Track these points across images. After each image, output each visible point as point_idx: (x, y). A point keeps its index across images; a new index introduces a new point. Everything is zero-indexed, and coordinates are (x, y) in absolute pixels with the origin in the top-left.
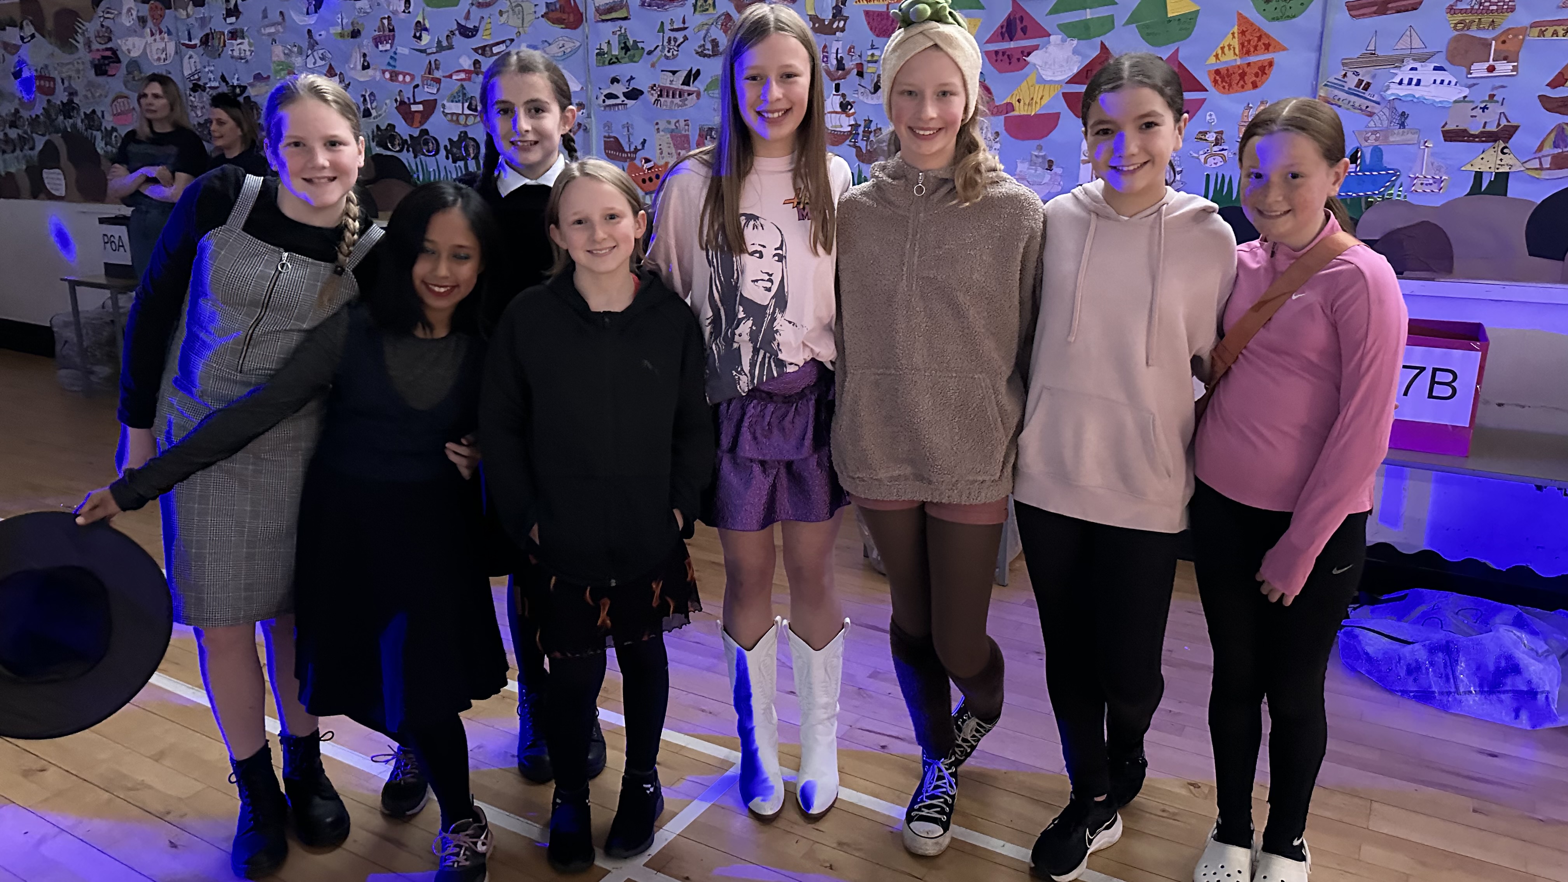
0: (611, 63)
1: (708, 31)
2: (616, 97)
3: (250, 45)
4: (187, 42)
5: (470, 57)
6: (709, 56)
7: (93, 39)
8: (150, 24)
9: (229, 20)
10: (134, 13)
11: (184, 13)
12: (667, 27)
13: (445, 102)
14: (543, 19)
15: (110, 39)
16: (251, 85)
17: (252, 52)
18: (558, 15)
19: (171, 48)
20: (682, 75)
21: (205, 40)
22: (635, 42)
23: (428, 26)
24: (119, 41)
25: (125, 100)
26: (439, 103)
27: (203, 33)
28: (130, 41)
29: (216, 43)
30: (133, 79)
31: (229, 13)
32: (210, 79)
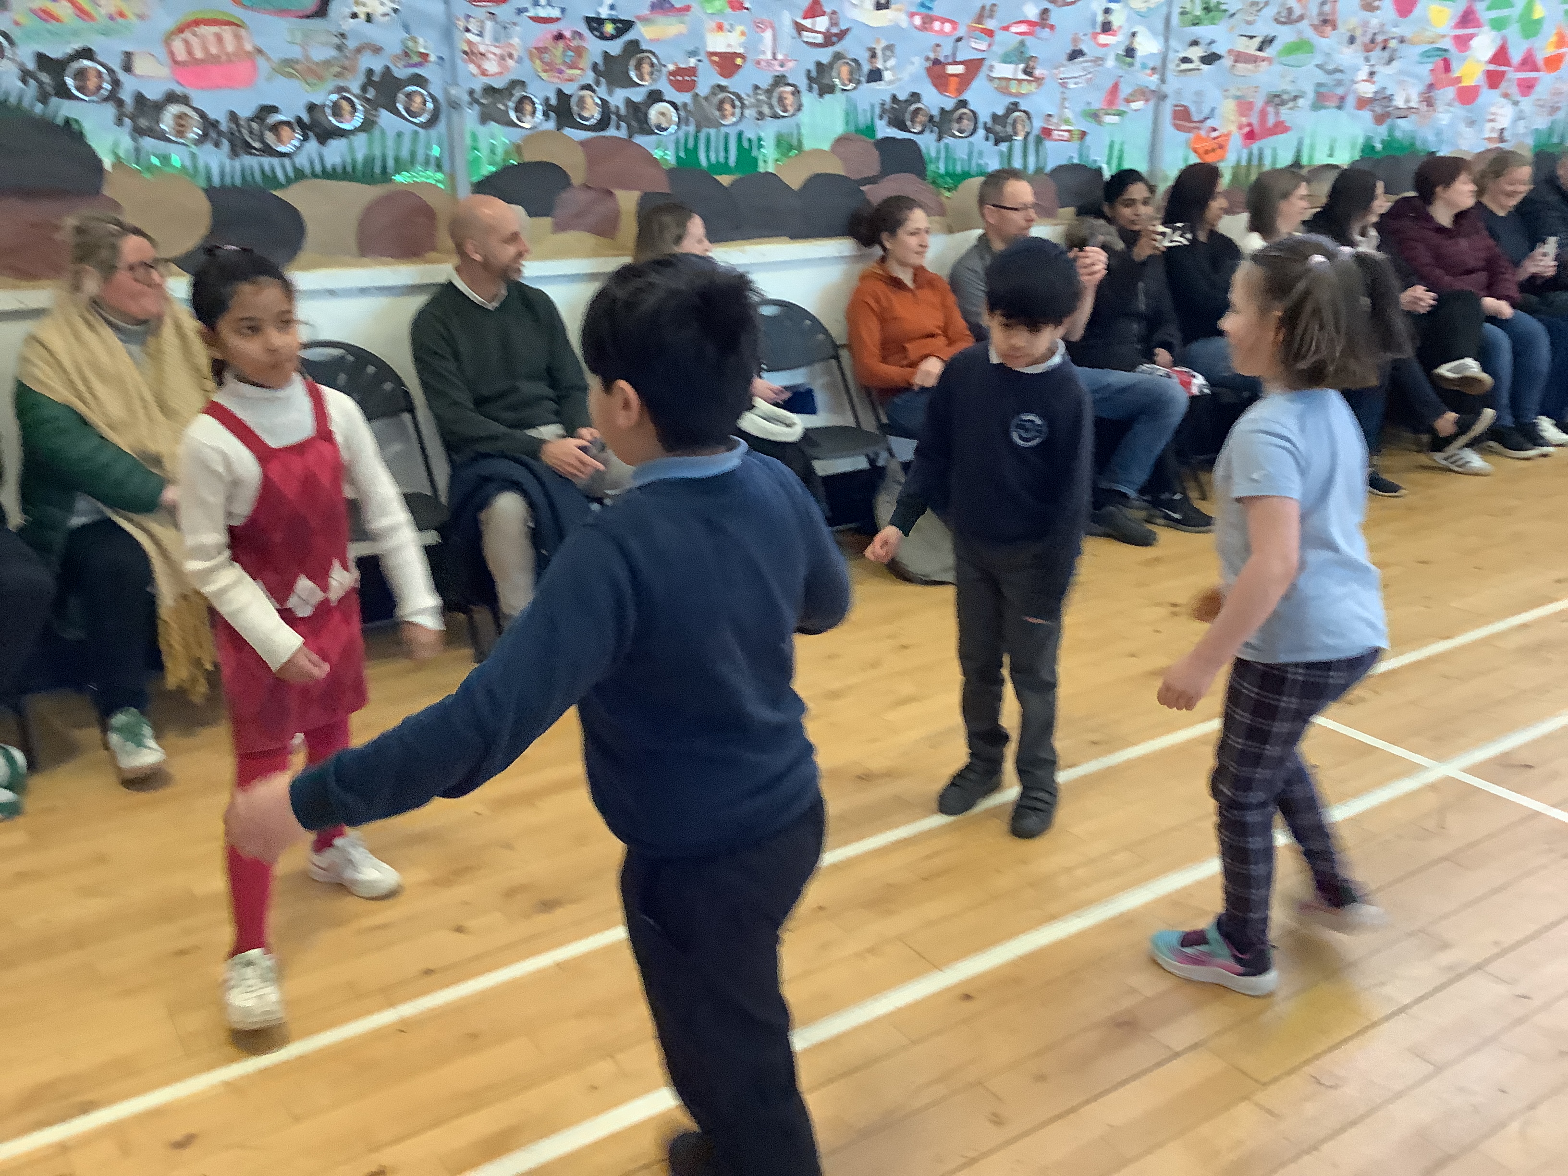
0: (1192, 23)
2: (1192, 61)
5: (1036, 4)
13: (994, 63)
20: (1256, 42)
22: (1218, 3)
25: (227, 33)
26: (987, 63)
32: (536, 3)
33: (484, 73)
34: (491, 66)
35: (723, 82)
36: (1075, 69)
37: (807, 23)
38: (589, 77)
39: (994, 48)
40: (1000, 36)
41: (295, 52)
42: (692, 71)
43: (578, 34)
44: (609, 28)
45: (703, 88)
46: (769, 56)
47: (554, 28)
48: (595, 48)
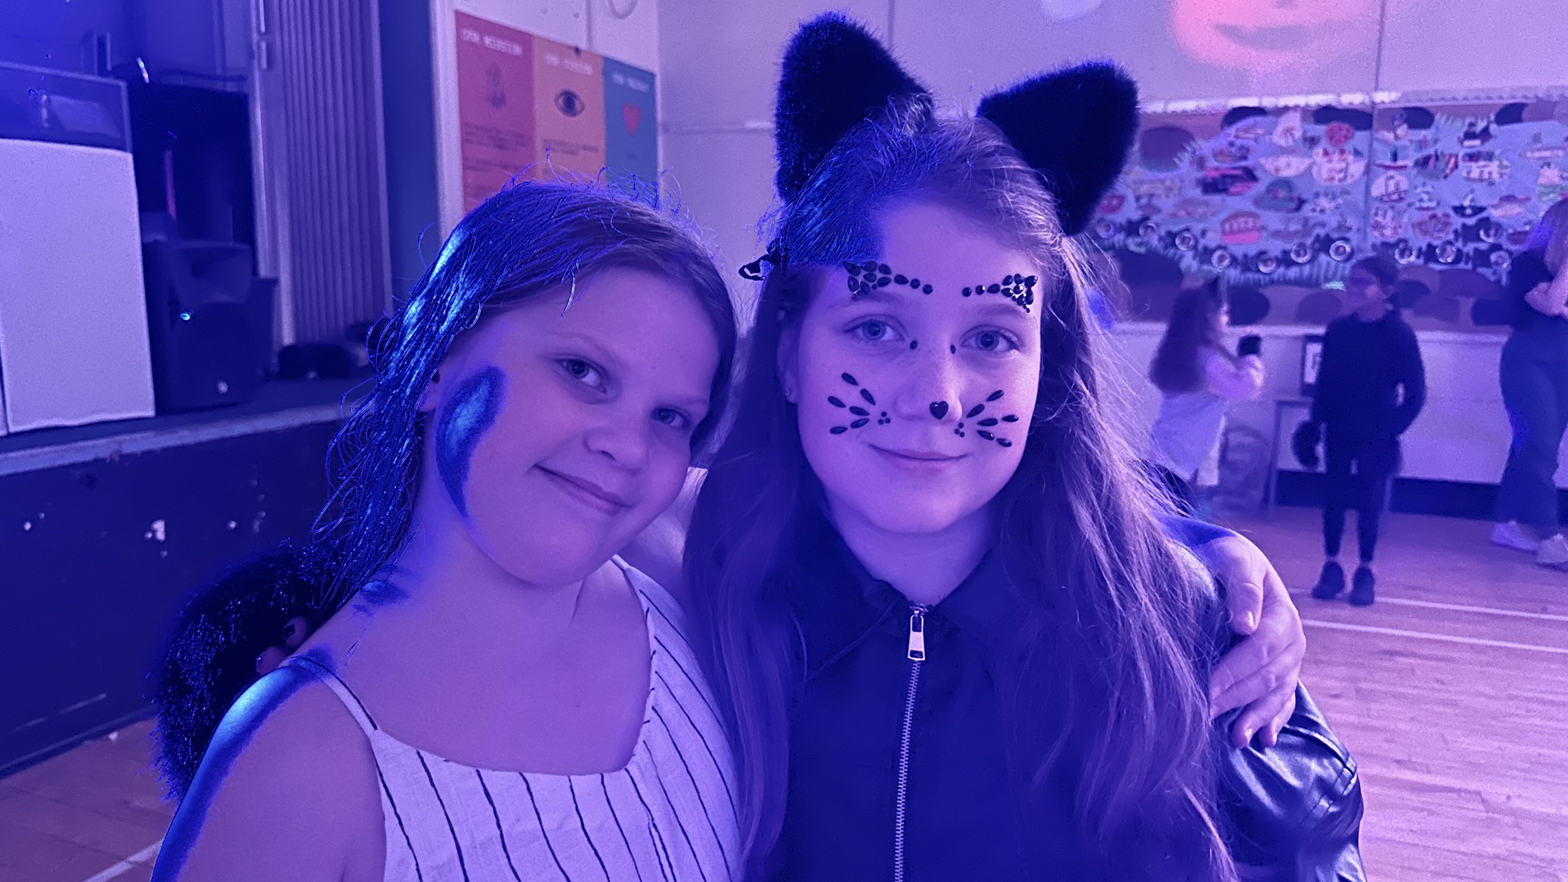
3: (1501, 166)
4: (1388, 163)
7: (1209, 157)
8: (1324, 143)
9: (1467, 143)
10: (1298, 134)
11: (1390, 136)
15: (1245, 158)
16: (1495, 207)
17: (1501, 175)
19: (1357, 168)
21: (1423, 163)
24: (1263, 161)
25: (1250, 220)
27: (1420, 155)
28: (1283, 161)
29: (1441, 164)
30: (1275, 197)
31: (1469, 136)
32: (1421, 200)
33: (1383, 236)
34: (1388, 232)
38: (1451, 237)
41: (1281, 227)
43: (1447, 216)
44: (1469, 211)
48: (1457, 222)
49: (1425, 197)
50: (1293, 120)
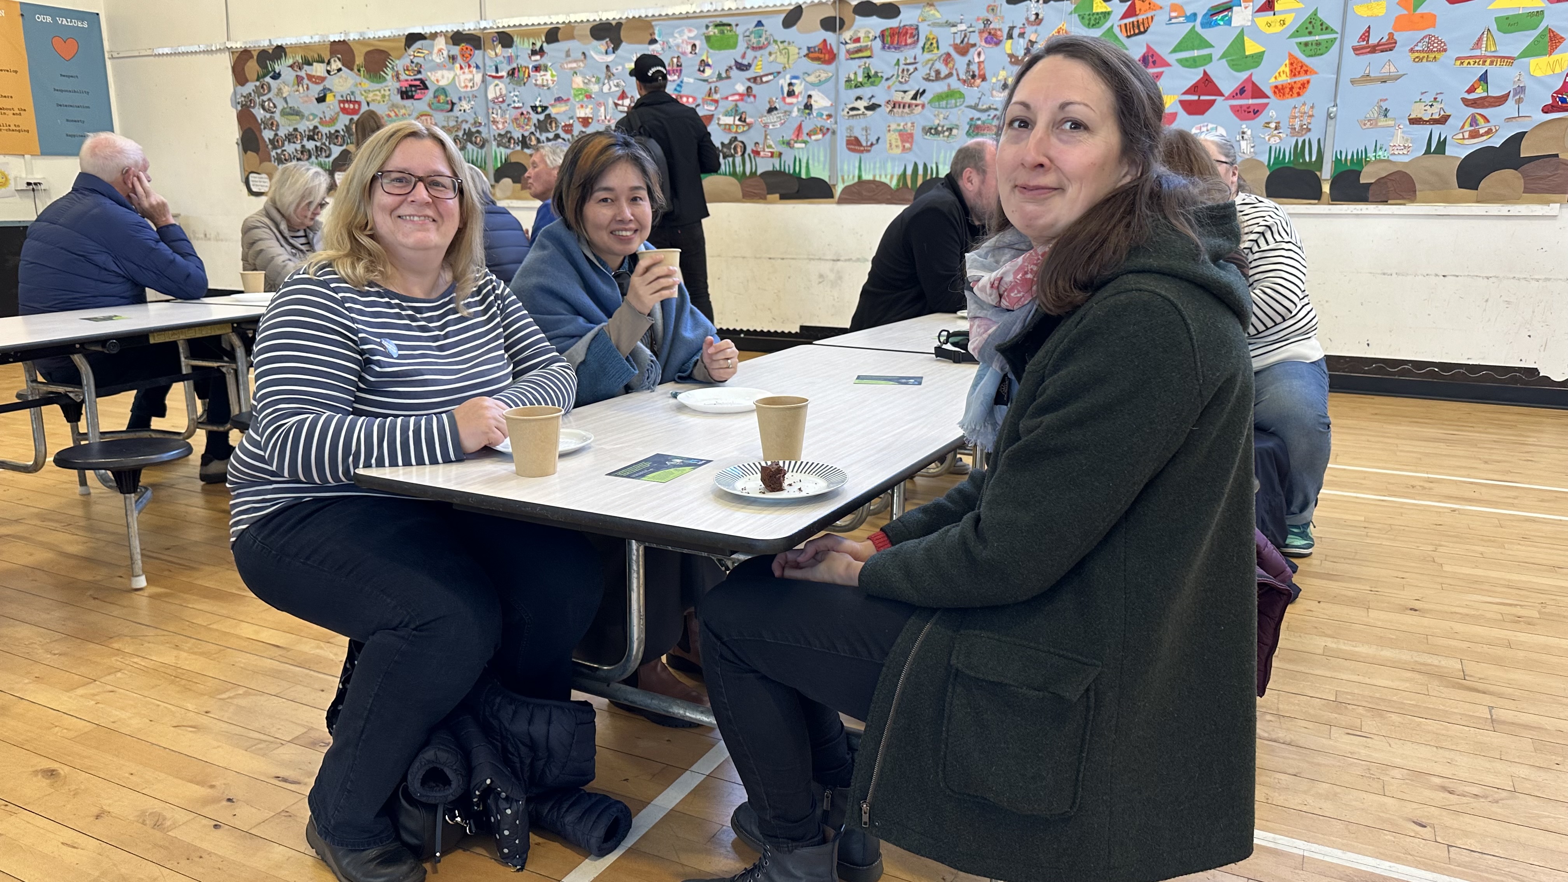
0: (856, 86)
1: (933, 65)
2: (858, 109)
3: (552, 76)
4: (494, 74)
5: (743, 84)
6: (933, 81)
7: (401, 72)
8: (459, 60)
9: (533, 58)
10: (445, 53)
11: (493, 53)
12: (902, 62)
13: (721, 116)
14: (806, 59)
15: (419, 72)
16: (552, 105)
17: (553, 81)
18: (816, 55)
19: (478, 78)
20: (912, 93)
21: (512, 73)
22: (876, 73)
23: (710, 62)
24: (429, 74)
25: (429, 118)
26: (716, 117)
27: (509, 68)
28: (439, 74)
29: (521, 74)
30: (439, 101)
31: (534, 53)
32: (514, 102)
33: (498, 129)
34: (500, 126)
35: (584, 130)
36: (773, 117)
37: (620, 102)
38: (533, 129)
39: (719, 109)
40: (721, 103)
41: (445, 124)
42: (571, 125)
43: (528, 113)
44: (539, 110)
45: (576, 133)
46: (603, 118)
47: (520, 111)
48: (535, 117)
49: (516, 99)
50: (441, 43)
